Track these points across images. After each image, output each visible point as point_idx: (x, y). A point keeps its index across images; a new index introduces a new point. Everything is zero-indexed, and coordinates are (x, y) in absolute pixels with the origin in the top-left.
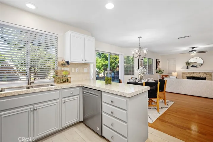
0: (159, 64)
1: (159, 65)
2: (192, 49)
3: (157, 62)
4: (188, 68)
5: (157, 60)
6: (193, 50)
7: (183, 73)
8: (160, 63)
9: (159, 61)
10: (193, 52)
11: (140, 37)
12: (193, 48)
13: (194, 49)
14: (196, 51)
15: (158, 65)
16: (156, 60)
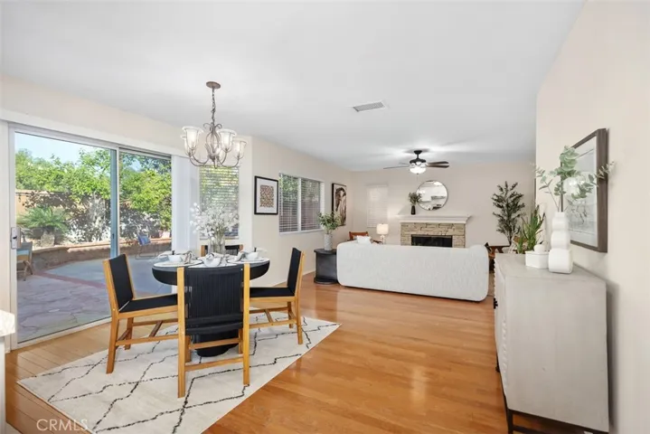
0: (343, 199)
1: (341, 203)
2: (415, 156)
3: (337, 193)
4: (413, 212)
5: (336, 187)
6: (418, 160)
7: (404, 225)
8: (345, 194)
9: (342, 189)
10: (418, 163)
11: (213, 85)
12: (418, 152)
13: (421, 156)
14: (423, 161)
15: (339, 200)
16: (333, 185)
